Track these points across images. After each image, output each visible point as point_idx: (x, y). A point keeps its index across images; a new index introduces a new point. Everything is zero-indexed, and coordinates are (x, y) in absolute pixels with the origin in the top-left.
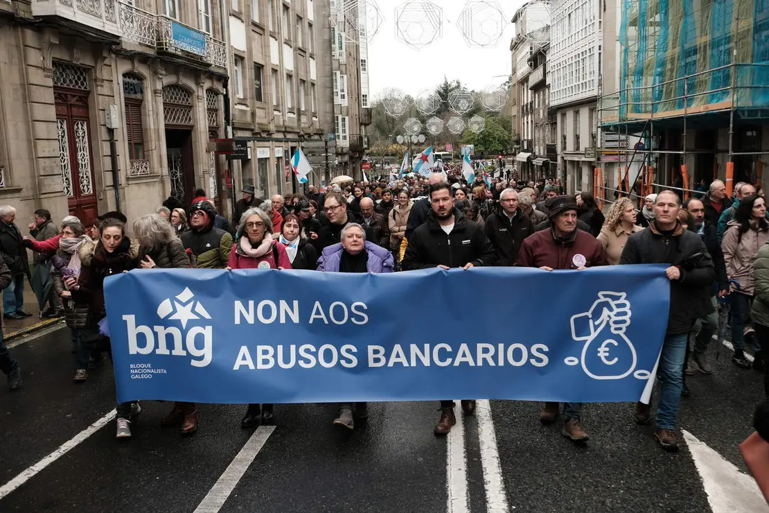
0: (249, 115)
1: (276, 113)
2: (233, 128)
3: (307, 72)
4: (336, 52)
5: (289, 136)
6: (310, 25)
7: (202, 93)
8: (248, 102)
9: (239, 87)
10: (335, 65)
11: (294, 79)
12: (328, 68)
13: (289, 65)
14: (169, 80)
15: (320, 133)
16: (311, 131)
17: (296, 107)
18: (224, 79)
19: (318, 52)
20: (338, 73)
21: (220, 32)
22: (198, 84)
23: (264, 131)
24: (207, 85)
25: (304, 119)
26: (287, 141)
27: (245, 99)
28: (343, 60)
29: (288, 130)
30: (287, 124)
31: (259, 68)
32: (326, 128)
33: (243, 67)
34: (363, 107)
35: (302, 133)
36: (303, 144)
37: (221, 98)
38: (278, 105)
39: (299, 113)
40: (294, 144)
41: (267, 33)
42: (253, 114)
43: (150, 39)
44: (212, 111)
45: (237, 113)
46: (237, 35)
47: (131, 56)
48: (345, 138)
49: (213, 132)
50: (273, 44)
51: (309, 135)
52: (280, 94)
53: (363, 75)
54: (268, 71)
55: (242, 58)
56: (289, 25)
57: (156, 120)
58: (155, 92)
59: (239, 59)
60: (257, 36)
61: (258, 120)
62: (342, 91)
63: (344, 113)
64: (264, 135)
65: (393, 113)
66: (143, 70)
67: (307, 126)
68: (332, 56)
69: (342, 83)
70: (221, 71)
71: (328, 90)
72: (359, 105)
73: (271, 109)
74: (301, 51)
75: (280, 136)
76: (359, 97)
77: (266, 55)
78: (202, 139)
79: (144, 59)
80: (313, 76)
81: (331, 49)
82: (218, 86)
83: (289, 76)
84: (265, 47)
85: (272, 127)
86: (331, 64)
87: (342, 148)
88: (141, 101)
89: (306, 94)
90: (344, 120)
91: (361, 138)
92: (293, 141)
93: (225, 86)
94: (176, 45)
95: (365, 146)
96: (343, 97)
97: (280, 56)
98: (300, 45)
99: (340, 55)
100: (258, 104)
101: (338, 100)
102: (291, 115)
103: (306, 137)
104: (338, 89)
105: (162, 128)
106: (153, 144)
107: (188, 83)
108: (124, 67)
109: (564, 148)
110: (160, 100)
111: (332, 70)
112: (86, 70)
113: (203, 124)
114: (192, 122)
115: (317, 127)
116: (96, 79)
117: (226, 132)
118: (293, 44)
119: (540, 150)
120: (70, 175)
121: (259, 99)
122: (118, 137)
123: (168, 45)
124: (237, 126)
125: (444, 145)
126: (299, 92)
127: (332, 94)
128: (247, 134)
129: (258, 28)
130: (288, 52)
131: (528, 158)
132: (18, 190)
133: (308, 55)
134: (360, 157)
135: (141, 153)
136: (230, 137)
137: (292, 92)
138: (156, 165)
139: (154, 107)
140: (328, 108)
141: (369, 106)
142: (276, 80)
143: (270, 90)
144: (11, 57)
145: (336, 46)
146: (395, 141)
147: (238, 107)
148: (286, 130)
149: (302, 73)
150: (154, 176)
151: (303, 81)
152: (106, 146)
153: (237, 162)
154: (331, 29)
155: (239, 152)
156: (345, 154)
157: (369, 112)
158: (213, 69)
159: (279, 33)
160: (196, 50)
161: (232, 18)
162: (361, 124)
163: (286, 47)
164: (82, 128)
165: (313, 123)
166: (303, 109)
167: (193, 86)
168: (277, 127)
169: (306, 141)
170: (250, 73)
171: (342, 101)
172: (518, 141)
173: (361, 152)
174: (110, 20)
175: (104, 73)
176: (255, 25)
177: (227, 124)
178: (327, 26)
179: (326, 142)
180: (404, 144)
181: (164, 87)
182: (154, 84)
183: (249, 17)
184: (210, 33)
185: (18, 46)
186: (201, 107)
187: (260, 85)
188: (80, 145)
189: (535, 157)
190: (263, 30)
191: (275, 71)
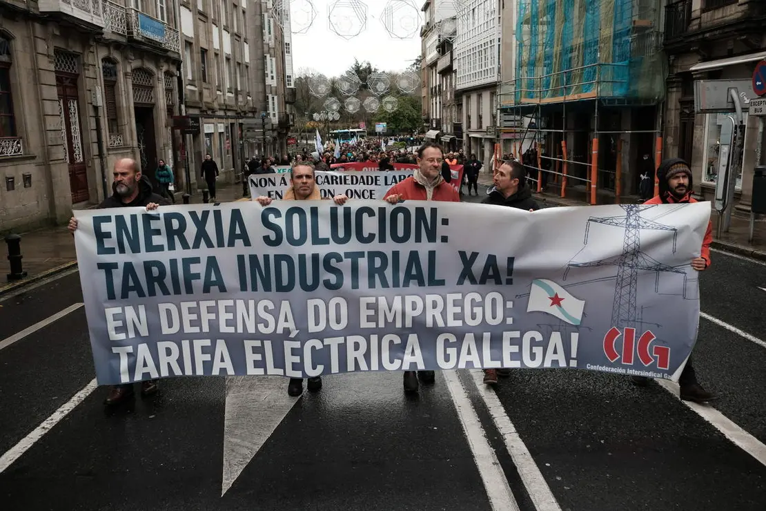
0: (197, 94)
1: (218, 93)
2: (186, 107)
3: (242, 56)
4: (266, 37)
5: (229, 114)
6: (244, 12)
7: (162, 76)
8: (196, 83)
9: (188, 71)
10: (266, 49)
11: (232, 62)
12: (259, 52)
13: (227, 49)
14: (136, 63)
15: (254, 111)
16: (246, 109)
17: (234, 87)
18: (178, 63)
19: (250, 37)
20: (268, 56)
21: (173, 20)
22: (158, 67)
23: (209, 109)
24: (165, 68)
25: (240, 98)
26: (228, 117)
27: (193, 80)
28: (272, 44)
29: (228, 108)
30: (227, 103)
31: (204, 52)
32: (259, 106)
33: (191, 52)
34: (288, 87)
35: (239, 111)
36: (241, 121)
37: (176, 79)
38: (219, 86)
39: (237, 93)
40: (233, 121)
41: (210, 21)
42: (201, 94)
43: (122, 29)
44: (169, 91)
45: (188, 93)
46: (187, 23)
47: (108, 44)
48: (274, 115)
49: (170, 110)
50: (215, 30)
51: (245, 113)
52: (223, 75)
53: (287, 57)
54: (211, 55)
55: (191, 44)
56: (226, 12)
57: (127, 99)
58: (126, 74)
59: (188, 44)
60: (201, 23)
61: (205, 100)
62: (272, 72)
63: (274, 93)
64: (209, 112)
65: (317, 93)
66: (116, 55)
67: (242, 104)
68: (263, 40)
69: (271, 64)
70: (176, 56)
71: (260, 73)
72: (285, 85)
73: (214, 89)
74: (236, 37)
75: (222, 113)
76: (283, 76)
77: (210, 41)
78: (162, 117)
79: (117, 46)
80: (247, 59)
81: (262, 34)
82: (173, 69)
83: (228, 59)
84: (209, 33)
85: (216, 105)
86: (263, 48)
87: (273, 125)
88: (115, 82)
89: (241, 76)
90: (273, 98)
91: (288, 116)
92: (232, 118)
93: (179, 69)
94: (139, 33)
95: (291, 123)
96: (272, 78)
97: (222, 42)
98: (236, 30)
99: (269, 39)
100: (204, 85)
101: (269, 81)
102: (230, 95)
103: (242, 114)
104: (268, 71)
105: (132, 105)
106: (125, 120)
107: (151, 66)
108: (103, 53)
109: (469, 127)
110: (130, 81)
111: (263, 53)
112: (75, 56)
113: (162, 102)
114: (153, 101)
115: (251, 105)
116: (84, 65)
117: (180, 110)
118: (230, 30)
119: (447, 128)
120: (66, 146)
121: (205, 81)
122: (101, 113)
123: (135, 34)
124: (188, 104)
125: (358, 122)
126: (236, 73)
127: (264, 75)
128: (196, 112)
129: (202, 16)
130: (227, 38)
131: (437, 135)
132: (34, 158)
133: (242, 40)
134: (287, 133)
135: (115, 128)
136: (184, 114)
137: (230, 73)
138: (128, 138)
139: (126, 87)
140: (260, 88)
141: (292, 86)
142: (218, 63)
143: (213, 72)
144: (24, 46)
145: (266, 31)
146: (311, 118)
147: (189, 87)
148: (226, 108)
149: (238, 56)
150: (128, 148)
151: (239, 64)
152: (93, 121)
153: (189, 137)
154: (262, 16)
155: (192, 127)
156: (275, 130)
157: (293, 92)
158: (169, 54)
159: (219, 20)
160: (157, 38)
161: (182, 8)
162: (286, 103)
163: (224, 33)
164: (73, 106)
165: (247, 102)
166: (239, 89)
167: (154, 70)
168: (219, 105)
169: (242, 118)
170: (197, 57)
171: (272, 82)
172: (427, 120)
173: (288, 128)
174: (96, 14)
175: (90, 59)
176: (200, 13)
177: (181, 102)
178: (259, 13)
179: (263, 120)
180: (320, 121)
181: (133, 71)
182: (125, 68)
183: (196, 6)
184: (166, 22)
185: (29, 37)
186: (161, 88)
187: (204, 68)
188: (72, 120)
189: (443, 134)
190: (206, 17)
191: (216, 55)
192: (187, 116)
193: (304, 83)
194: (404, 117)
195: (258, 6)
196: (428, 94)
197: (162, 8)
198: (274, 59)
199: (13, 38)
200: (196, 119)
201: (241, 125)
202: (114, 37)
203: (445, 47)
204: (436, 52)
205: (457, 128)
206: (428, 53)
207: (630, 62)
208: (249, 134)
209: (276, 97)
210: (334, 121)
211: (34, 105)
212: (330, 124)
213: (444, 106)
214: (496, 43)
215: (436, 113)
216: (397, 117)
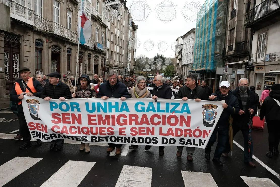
0: (109, 62)
1: (114, 62)
2: (106, 65)
3: (122, 52)
4: (129, 48)
5: (117, 68)
6: (123, 41)
7: (101, 57)
8: (109, 59)
9: (107, 56)
10: (128, 51)
11: (119, 54)
12: (127, 51)
13: (118, 51)
14: (95, 55)
15: (123, 67)
16: (122, 67)
17: (119, 61)
18: (105, 54)
19: (124, 47)
20: (129, 52)
21: (105, 43)
22: (100, 55)
23: (112, 66)
24: (102, 56)
25: (120, 64)
26: (116, 69)
27: (108, 59)
28: (130, 49)
29: (117, 66)
30: (117, 65)
31: (112, 51)
32: (125, 66)
33: (109, 52)
34: (134, 61)
35: (120, 67)
36: (120, 70)
37: (104, 58)
38: (115, 60)
39: (119, 62)
40: (118, 70)
41: (114, 44)
42: (110, 62)
43: (93, 47)
44: (102, 61)
45: (107, 62)
46: (108, 44)
47: (90, 50)
48: (129, 69)
49: (102, 66)
50: (115, 46)
51: (121, 68)
52: (116, 58)
53: (135, 53)
54: (114, 52)
55: (109, 50)
56: (119, 41)
57: (93, 63)
58: (93, 57)
59: (108, 50)
60: (112, 44)
61: (111, 64)
62: (130, 57)
63: (130, 62)
64: (112, 67)
65: (142, 63)
66: (91, 53)
67: (121, 65)
68: (128, 48)
69: (130, 55)
70: (105, 53)
71: (126, 57)
72: (133, 60)
73: (114, 61)
74: (121, 48)
75: (115, 67)
76: (133, 58)
77: (113, 49)
78: (100, 67)
79: (92, 50)
80: (123, 53)
81: (128, 47)
82: (104, 56)
83: (118, 53)
84: (113, 47)
85: (113, 65)
86: (128, 50)
87: (129, 71)
88: (90, 59)
89: (121, 58)
90: (129, 64)
91: (133, 69)
92: (117, 69)
93: (105, 56)
94: (97, 47)
95: (134, 71)
96: (130, 59)
97: (116, 49)
98: (121, 46)
99: (130, 48)
100: (111, 60)
101: (128, 59)
102: (117, 63)
103: (120, 68)
104: (129, 57)
105: (93, 64)
106: (92, 68)
107: (98, 55)
108: (88, 52)
109: (184, 76)
110: (94, 59)
111: (128, 52)
112: (83, 53)
113: (100, 64)
114: (98, 63)
115: (123, 66)
116: (85, 55)
117: (104, 66)
118: (119, 46)
119: (179, 76)
120: (79, 73)
121: (111, 59)
122: (87, 66)
123: (96, 48)
124: (107, 65)
125: (156, 72)
126: (119, 57)
127: (127, 58)
128: (108, 67)
129: (112, 43)
130: (118, 48)
131: (177, 78)
132: (73, 75)
133: (122, 48)
134: (133, 74)
135: (89, 70)
136: (105, 67)
137: (118, 57)
138: (92, 72)
139: (92, 60)
140: (126, 61)
141: (136, 61)
142: (115, 54)
143: (114, 57)
144: (74, 51)
145: (129, 46)
146: (142, 70)
147: (107, 60)
148: (116, 66)
149: (121, 53)
150: (91, 74)
151: (121, 55)
152: (85, 68)
153: (106, 73)
154: (128, 42)
155: (107, 71)
156: (129, 73)
157: (136, 63)
158: (103, 52)
159: (117, 43)
160: (101, 49)
161: (107, 41)
162: (133, 65)
163: (118, 47)
164: (81, 64)
165: (122, 65)
166: (120, 61)
167: (99, 56)
168: (114, 65)
169: (120, 69)
170: (110, 53)
171: (129, 60)
172: (175, 73)
173: (133, 73)
174: (88, 44)
175: (86, 54)
176: (112, 42)
177: (105, 64)
178: (127, 41)
179: (125, 70)
180: (145, 71)
181: (94, 56)
182: (93, 55)
183: (111, 40)
184: (103, 44)
185: (75, 49)
186: (100, 60)
187: (111, 56)
188: (81, 67)
189: (178, 77)
190: (113, 43)
191: (115, 52)
192: (106, 68)
193: (139, 60)
194: (171, 72)
195: (127, 40)
196: (176, 65)
197: (103, 41)
198: (131, 53)
199: (72, 49)
200: (108, 69)
201: (120, 71)
202: (91, 49)
203: (180, 52)
204: (178, 54)
205: (181, 76)
206: (176, 53)
207: (214, 62)
208: (121, 73)
209: (130, 64)
210: (149, 72)
211: (74, 64)
212: (147, 72)
213: (179, 69)
214: (192, 53)
215: (177, 72)
216: (169, 72)
